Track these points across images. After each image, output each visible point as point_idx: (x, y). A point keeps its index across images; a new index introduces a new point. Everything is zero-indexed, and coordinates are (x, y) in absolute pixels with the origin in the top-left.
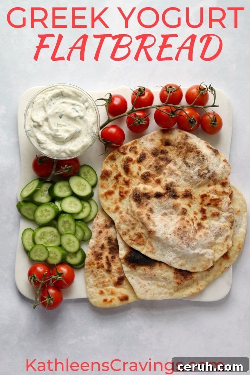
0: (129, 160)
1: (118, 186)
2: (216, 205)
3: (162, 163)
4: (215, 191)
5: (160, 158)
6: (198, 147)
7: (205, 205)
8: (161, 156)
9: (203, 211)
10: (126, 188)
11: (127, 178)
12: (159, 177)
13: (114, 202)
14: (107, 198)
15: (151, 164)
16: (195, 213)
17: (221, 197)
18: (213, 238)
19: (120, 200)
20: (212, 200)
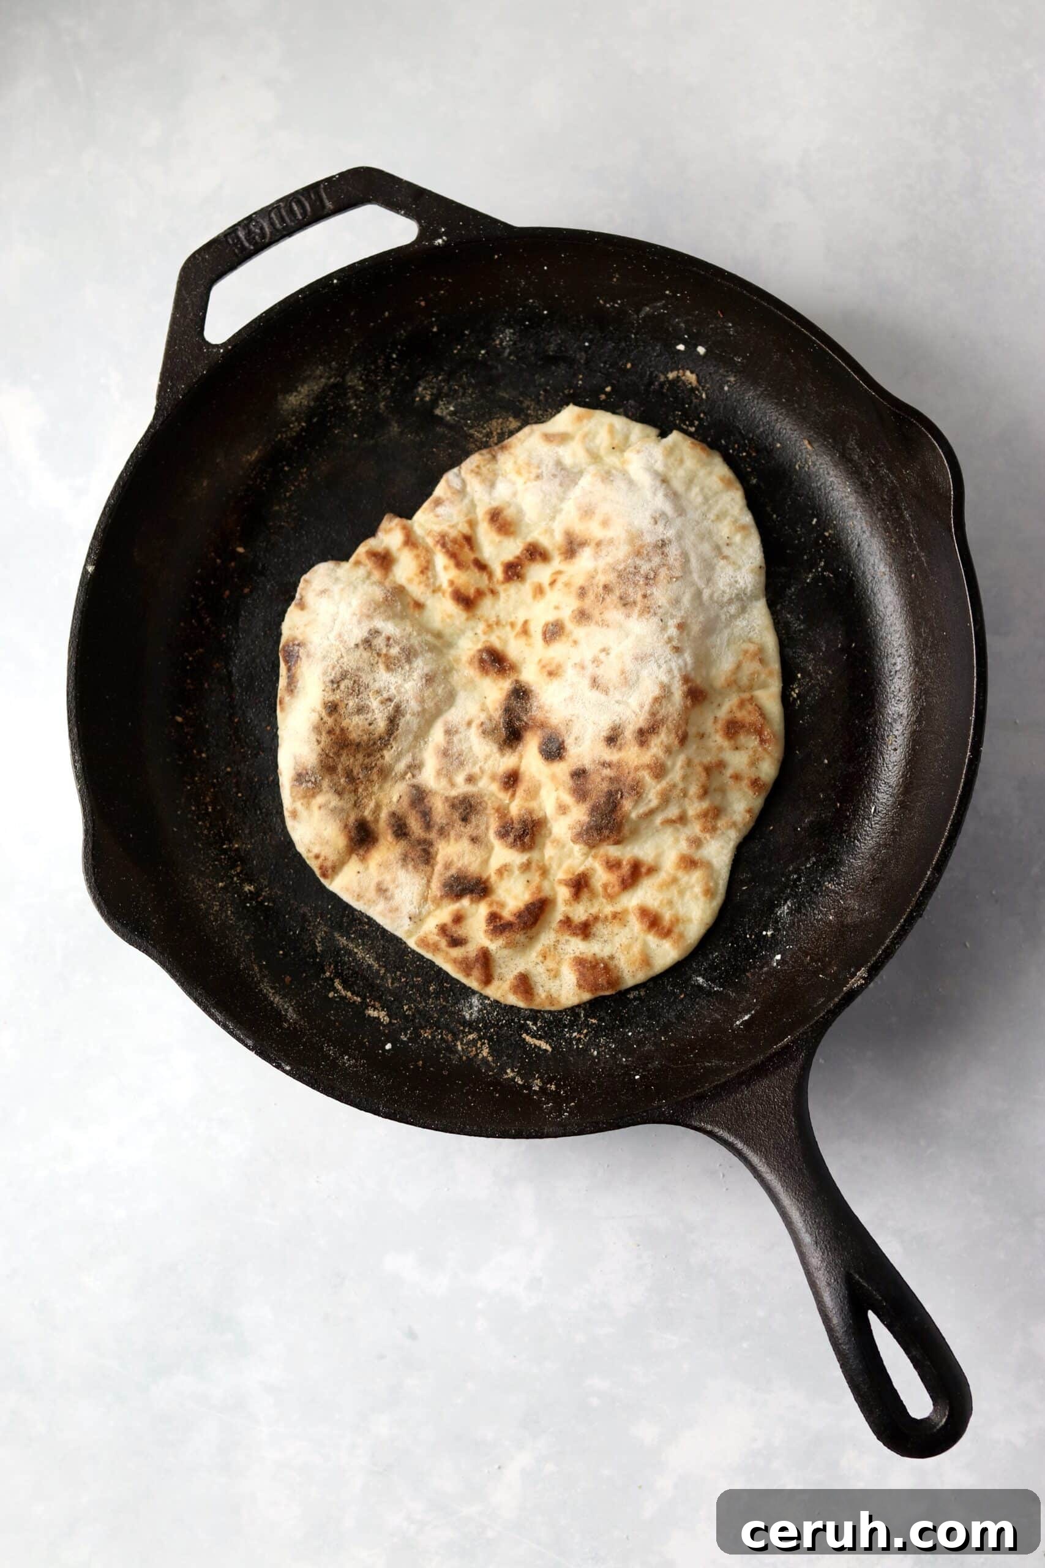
0: (497, 924)
1: (608, 910)
2: (469, 540)
3: (439, 808)
4: (422, 572)
5: (428, 826)
6: (315, 718)
7: (491, 576)
8: (415, 825)
9: (514, 571)
10: (601, 877)
11: (563, 893)
12: (494, 788)
13: (674, 891)
14: (676, 921)
15: (465, 844)
16: (539, 591)
17: (430, 541)
18: (585, 482)
19: (652, 870)
20: (459, 565)
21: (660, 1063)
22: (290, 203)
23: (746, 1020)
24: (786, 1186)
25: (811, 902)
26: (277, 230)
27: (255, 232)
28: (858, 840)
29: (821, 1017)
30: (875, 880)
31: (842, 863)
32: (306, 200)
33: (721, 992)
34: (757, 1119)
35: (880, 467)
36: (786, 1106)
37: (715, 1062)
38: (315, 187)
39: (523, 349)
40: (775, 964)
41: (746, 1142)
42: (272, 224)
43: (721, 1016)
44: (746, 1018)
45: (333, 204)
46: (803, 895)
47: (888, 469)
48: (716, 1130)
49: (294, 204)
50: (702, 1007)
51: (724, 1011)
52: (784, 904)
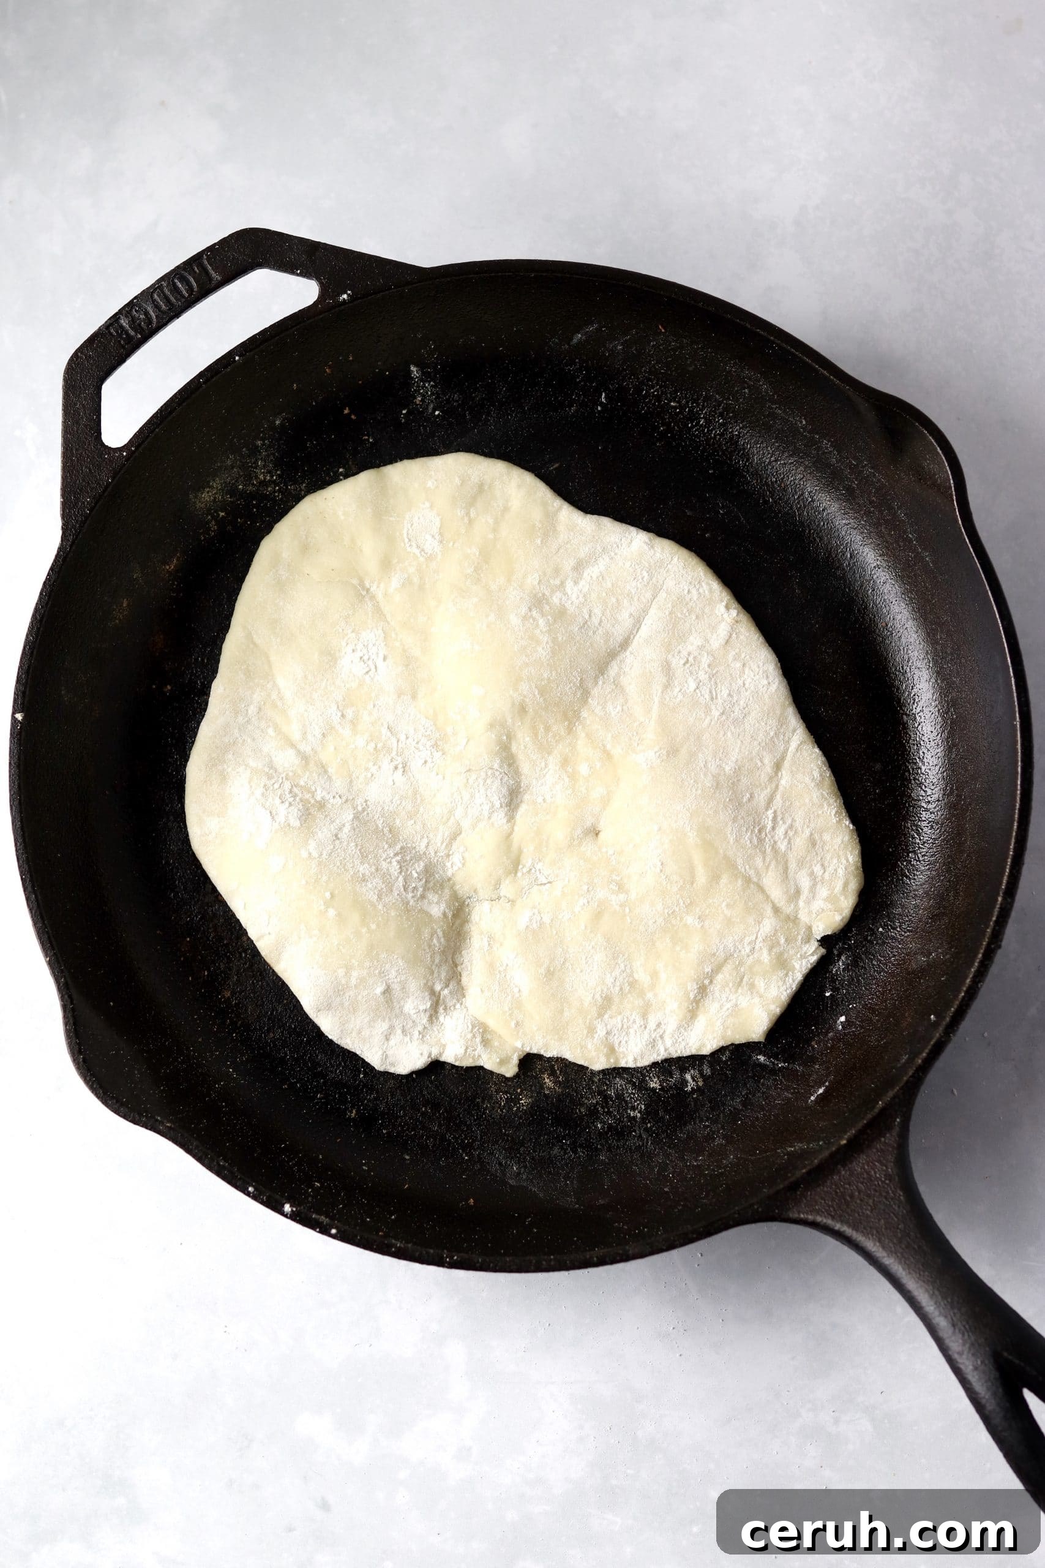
21: (736, 1157)
22: (173, 281)
23: (821, 1094)
24: (908, 1267)
25: (867, 953)
26: (164, 312)
27: (139, 319)
28: (907, 877)
29: (911, 1077)
30: (934, 917)
31: (893, 904)
32: (190, 274)
33: (787, 1068)
34: (861, 1200)
35: (863, 467)
36: (890, 1181)
37: (799, 1146)
38: (197, 259)
39: (448, 401)
40: (840, 1027)
41: (855, 1228)
42: (157, 307)
43: (792, 1094)
44: (821, 1091)
45: (220, 274)
46: (856, 947)
47: (872, 468)
48: (819, 1219)
49: (176, 281)
50: (769, 1088)
51: (794, 1088)
52: (838, 960)
